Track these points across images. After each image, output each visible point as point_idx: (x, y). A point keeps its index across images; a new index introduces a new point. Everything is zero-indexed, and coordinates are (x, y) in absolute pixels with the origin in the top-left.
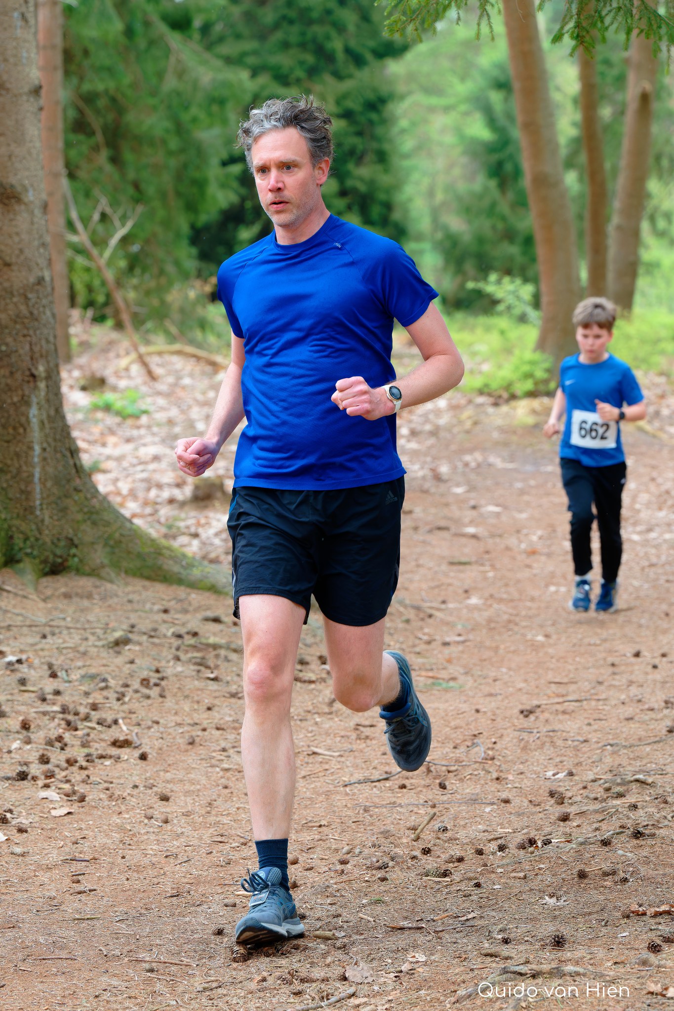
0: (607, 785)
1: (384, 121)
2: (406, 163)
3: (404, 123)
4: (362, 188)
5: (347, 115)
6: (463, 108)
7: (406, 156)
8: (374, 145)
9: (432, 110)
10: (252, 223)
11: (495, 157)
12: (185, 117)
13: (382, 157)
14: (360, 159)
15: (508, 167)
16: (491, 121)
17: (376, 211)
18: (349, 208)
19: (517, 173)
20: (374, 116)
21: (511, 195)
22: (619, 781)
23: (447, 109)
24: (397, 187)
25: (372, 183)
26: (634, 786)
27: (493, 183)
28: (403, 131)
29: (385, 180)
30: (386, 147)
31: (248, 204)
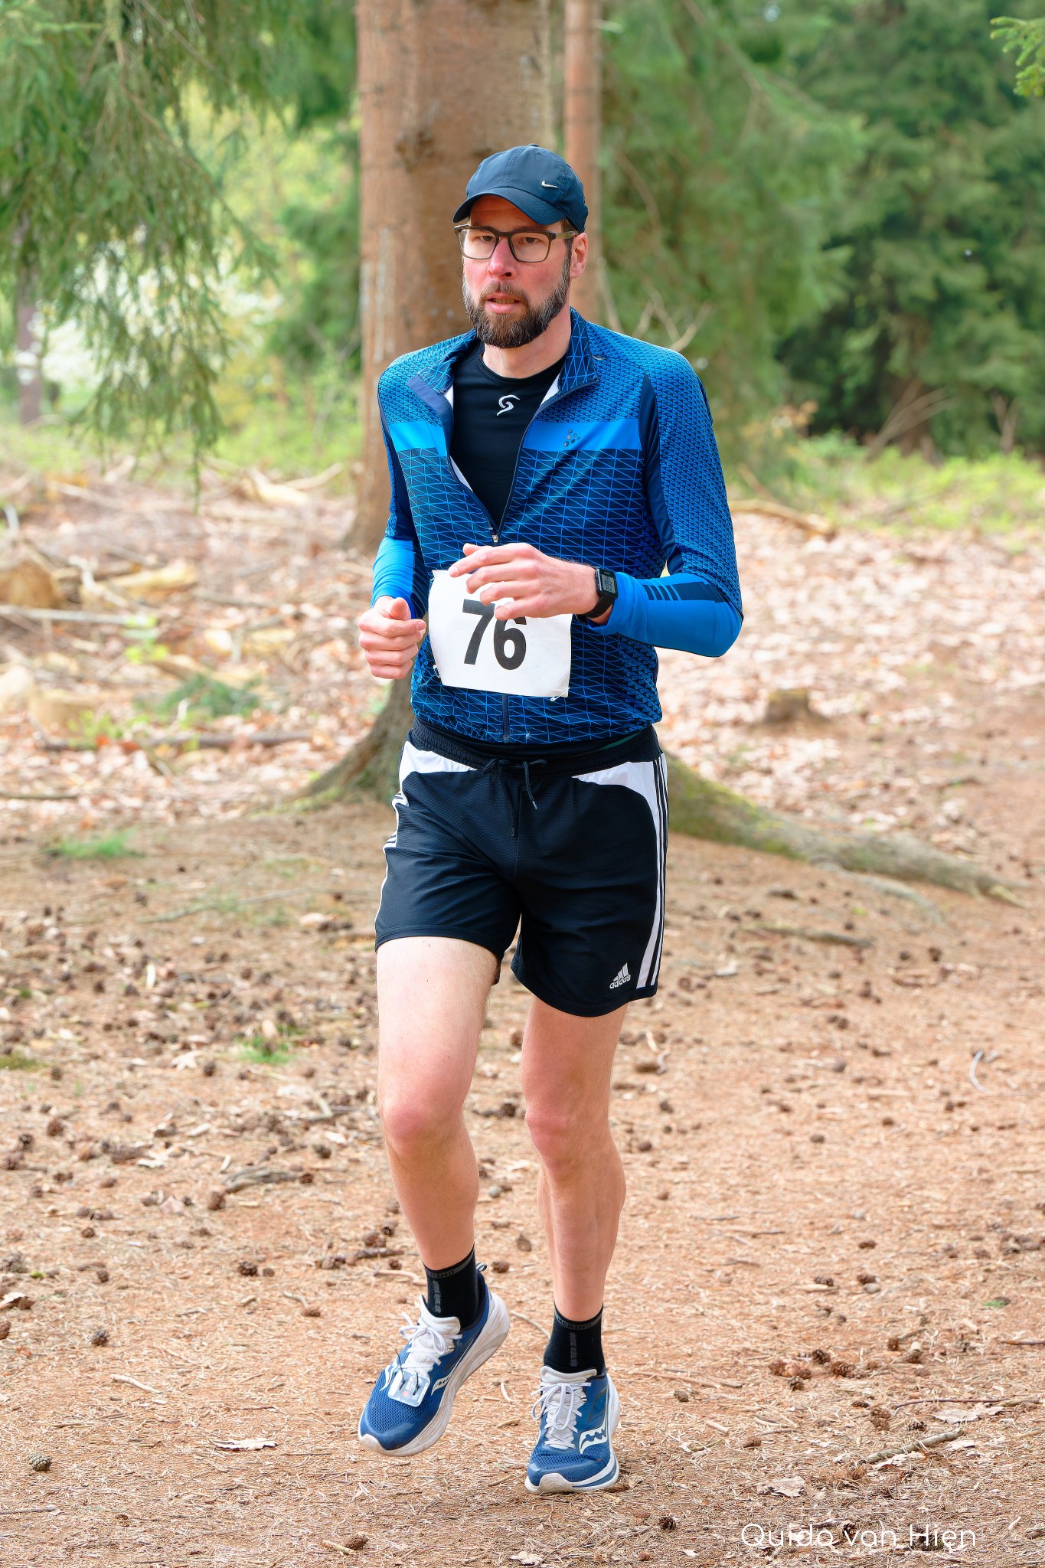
4: (1018, 279)
5: (999, 178)
8: (1036, 218)
10: (866, 327)
12: (770, 183)
14: (1017, 240)
17: (1037, 310)
18: (1000, 307)
25: (1031, 273)
31: (861, 301)
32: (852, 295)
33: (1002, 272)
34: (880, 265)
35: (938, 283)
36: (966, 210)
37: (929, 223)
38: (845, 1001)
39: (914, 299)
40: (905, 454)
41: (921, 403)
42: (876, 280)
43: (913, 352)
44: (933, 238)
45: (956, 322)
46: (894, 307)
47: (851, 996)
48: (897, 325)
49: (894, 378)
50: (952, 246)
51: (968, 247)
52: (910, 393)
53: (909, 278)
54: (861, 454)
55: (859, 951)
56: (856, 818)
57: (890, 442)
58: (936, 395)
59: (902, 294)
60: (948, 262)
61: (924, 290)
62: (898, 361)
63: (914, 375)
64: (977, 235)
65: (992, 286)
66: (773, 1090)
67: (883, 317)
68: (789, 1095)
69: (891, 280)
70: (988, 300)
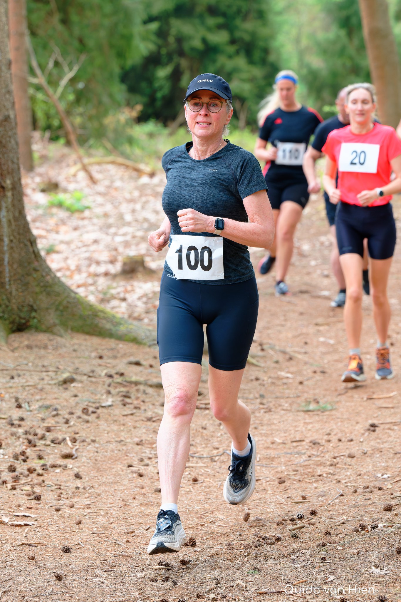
2: (278, 19)
4: (247, 38)
7: (280, 13)
8: (255, 6)
10: (167, 64)
11: (344, 13)
13: (261, 15)
14: (245, 17)
15: (354, 20)
17: (257, 55)
18: (237, 52)
21: (356, 42)
24: (272, 37)
25: (253, 35)
27: (343, 33)
29: (263, 31)
30: (264, 7)
31: (164, 51)
32: (160, 47)
33: (238, 34)
34: (173, 31)
35: (204, 41)
37: (199, 9)
39: (193, 49)
42: (171, 40)
44: (201, 17)
45: (214, 61)
46: (181, 53)
48: (184, 63)
49: (182, 91)
50: (211, 21)
51: (220, 20)
53: (190, 38)
54: (166, 131)
57: (181, 126)
59: (186, 47)
60: (209, 29)
61: (197, 43)
62: (184, 81)
64: (224, 15)
65: (233, 42)
66: (134, 465)
67: (176, 59)
68: (143, 468)
69: (180, 40)
70: (231, 49)
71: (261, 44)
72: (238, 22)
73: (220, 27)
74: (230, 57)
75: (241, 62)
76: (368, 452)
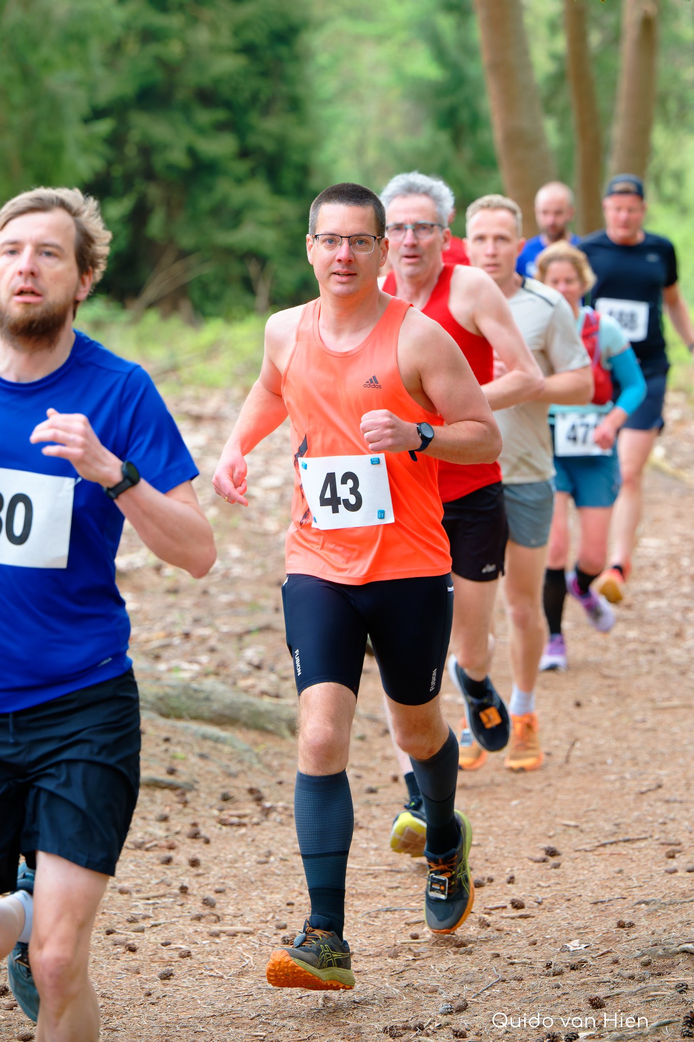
0: (645, 959)
1: (297, 58)
2: (328, 112)
3: (323, 59)
4: (269, 146)
5: (248, 50)
6: (402, 36)
7: (328, 102)
8: (284, 89)
9: (359, 39)
10: (123, 194)
11: (446, 102)
12: (34, 59)
13: (295, 105)
14: (266, 110)
15: (464, 116)
16: (440, 54)
17: (288, 177)
18: (253, 173)
19: (477, 122)
20: (283, 51)
21: (468, 153)
22: (660, 952)
23: (381, 39)
24: (315, 144)
25: (282, 141)
26: (681, 958)
27: (443, 137)
28: (322, 69)
29: (299, 135)
30: (300, 91)
31: (118, 171)
32: (110, 164)
33: (253, 140)
34: (135, 136)
35: (192, 152)
36: (217, 81)
37: (181, 95)
38: (177, 843)
39: (171, 167)
40: (165, 316)
41: (178, 267)
42: (131, 151)
43: (170, 217)
44: (186, 109)
45: (209, 189)
46: (149, 175)
47: (179, 837)
48: (154, 192)
49: (151, 243)
50: (205, 117)
51: (220, 115)
52: (168, 258)
53: (165, 147)
54: (124, 317)
55: (183, 794)
56: (162, 666)
57: (151, 305)
58: (193, 260)
59: (158, 162)
60: (201, 131)
61: (178, 157)
62: (156, 226)
63: (171, 240)
64: (228, 105)
65: (244, 153)
66: (118, 931)
67: (140, 185)
68: (133, 935)
69: (147, 150)
70: (241, 167)
71: (296, 157)
72: (254, 118)
73: (220, 127)
74: (239, 181)
75: (258, 190)
76: (545, 902)
